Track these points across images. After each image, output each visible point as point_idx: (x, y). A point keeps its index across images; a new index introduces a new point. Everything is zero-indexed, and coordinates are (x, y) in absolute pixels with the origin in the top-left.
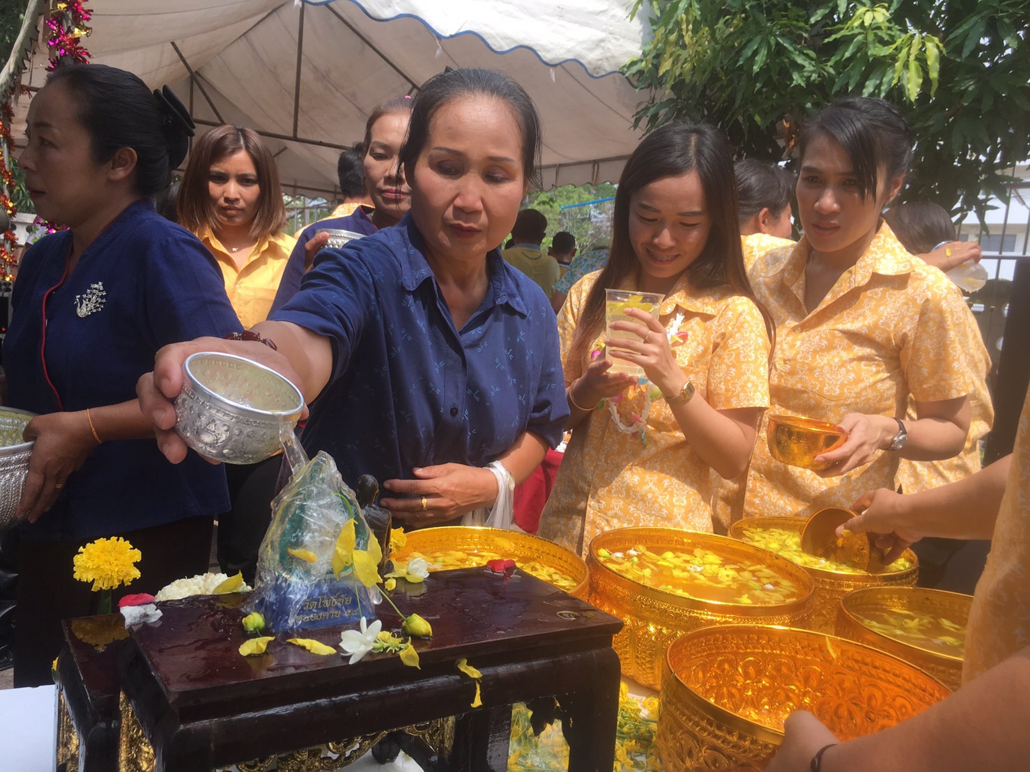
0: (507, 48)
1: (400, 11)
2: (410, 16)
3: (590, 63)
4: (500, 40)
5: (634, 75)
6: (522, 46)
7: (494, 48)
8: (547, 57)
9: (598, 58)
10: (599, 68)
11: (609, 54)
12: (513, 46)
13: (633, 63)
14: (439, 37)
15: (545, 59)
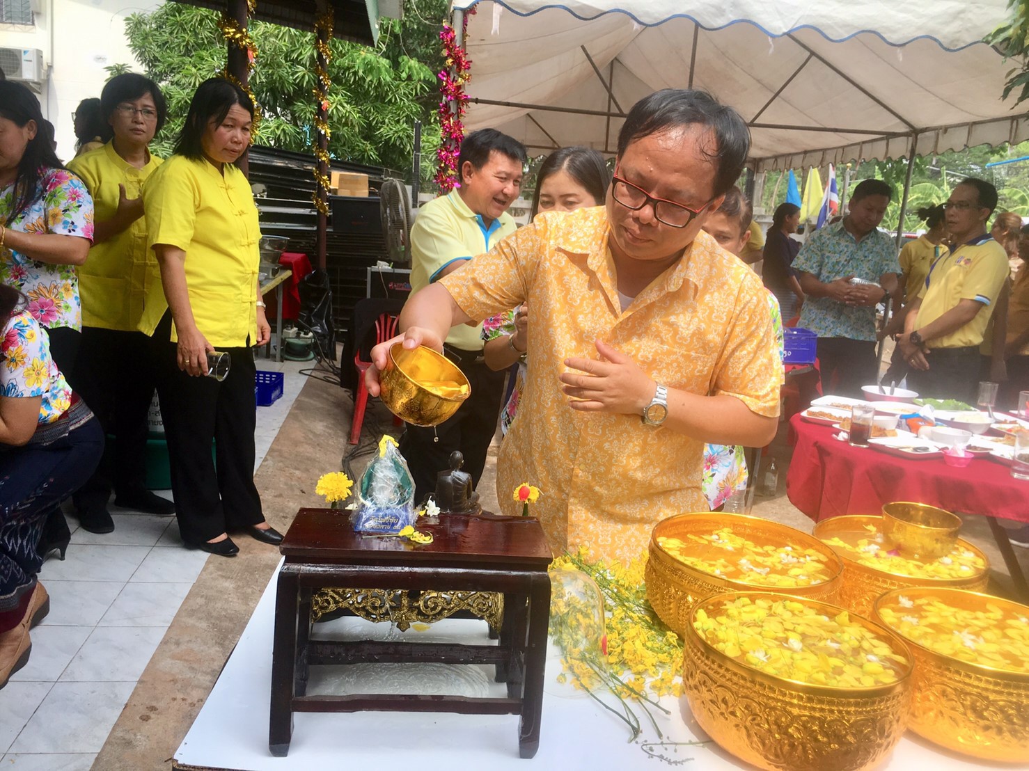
0: (846, 36)
2: (743, 21)
3: (945, 37)
4: (839, 29)
5: (1001, 43)
7: (831, 37)
8: (893, 38)
9: (957, 30)
11: (969, 25)
12: (853, 33)
15: (890, 41)
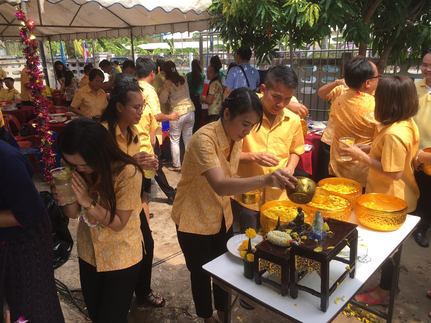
0: (170, 10)
1: (135, 4)
2: (138, 5)
3: (196, 10)
4: (168, 8)
5: (211, 11)
6: (175, 8)
7: (166, 11)
8: (183, 10)
9: (199, 7)
10: (199, 11)
13: (210, 7)
14: (149, 11)
15: (182, 12)
